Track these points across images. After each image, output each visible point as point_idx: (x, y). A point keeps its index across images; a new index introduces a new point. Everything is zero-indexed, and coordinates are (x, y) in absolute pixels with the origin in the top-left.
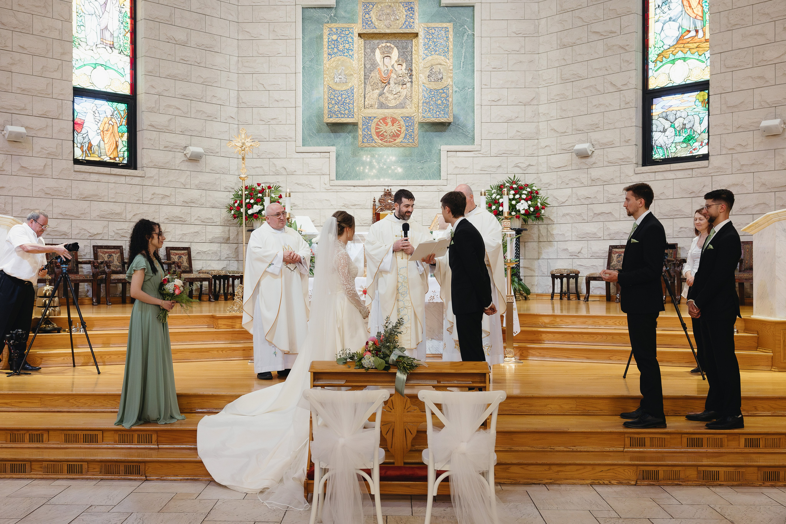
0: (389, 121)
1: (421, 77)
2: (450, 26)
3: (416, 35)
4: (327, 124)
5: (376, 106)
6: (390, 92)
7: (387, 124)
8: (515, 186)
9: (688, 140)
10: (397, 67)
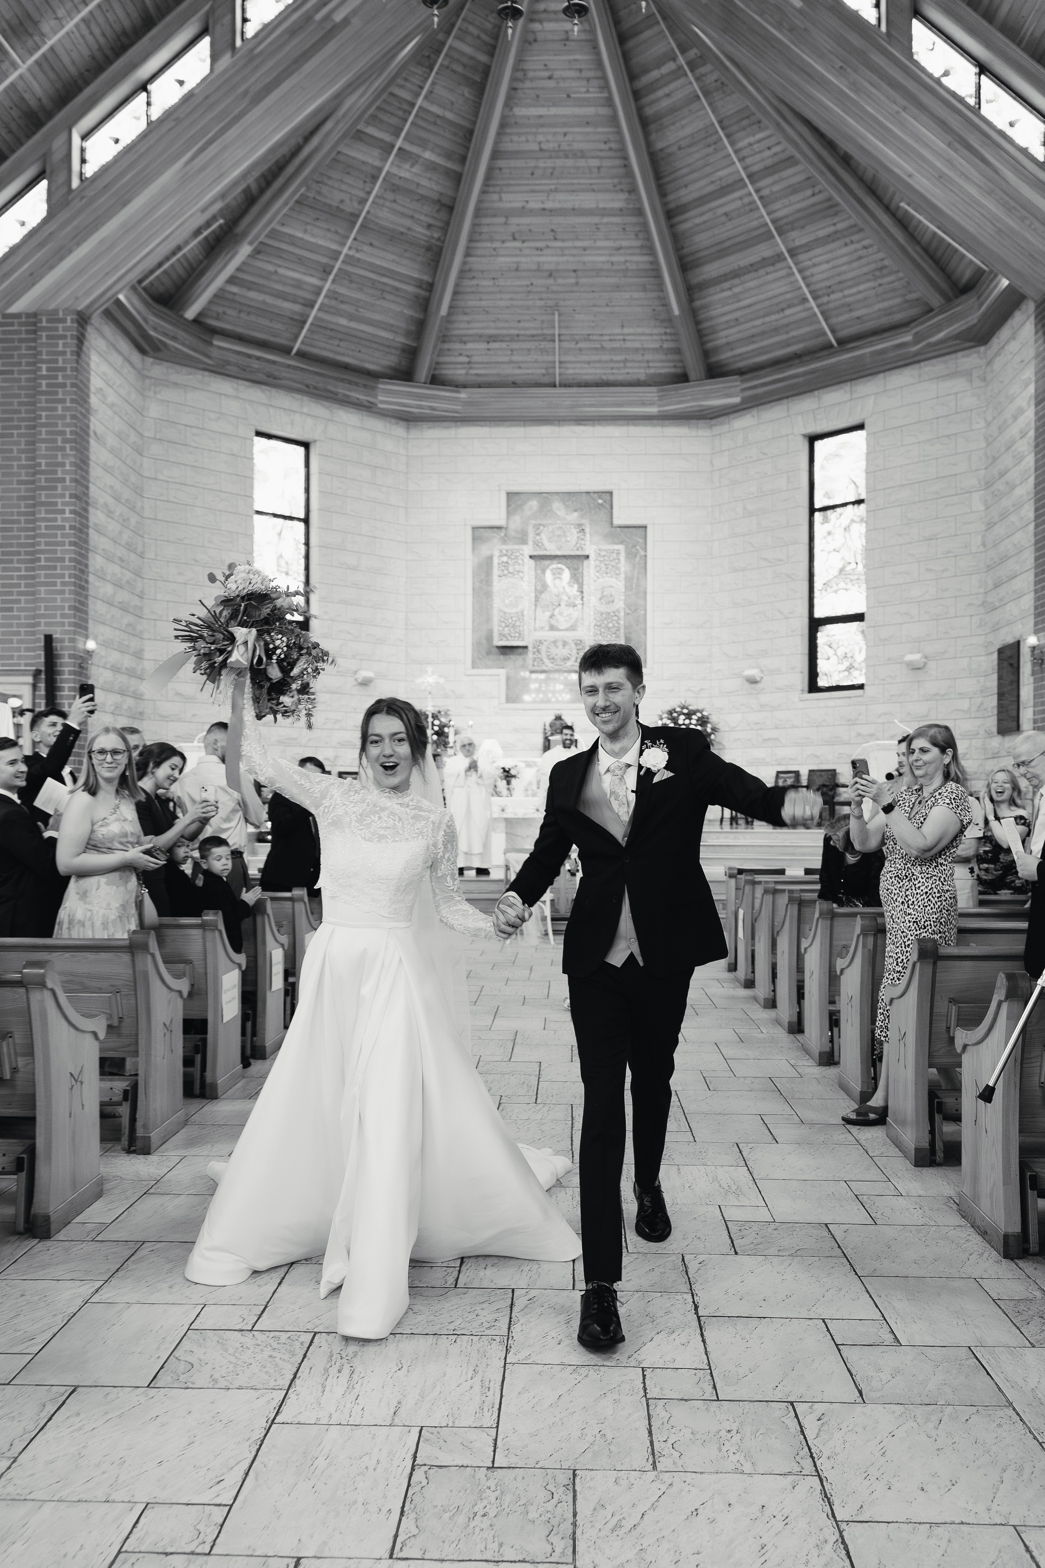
0: (560, 644)
1: (592, 600)
2: (621, 547)
3: (587, 557)
4: (498, 647)
5: (547, 628)
6: (561, 614)
7: (557, 647)
8: (685, 711)
9: (850, 668)
10: (568, 589)
